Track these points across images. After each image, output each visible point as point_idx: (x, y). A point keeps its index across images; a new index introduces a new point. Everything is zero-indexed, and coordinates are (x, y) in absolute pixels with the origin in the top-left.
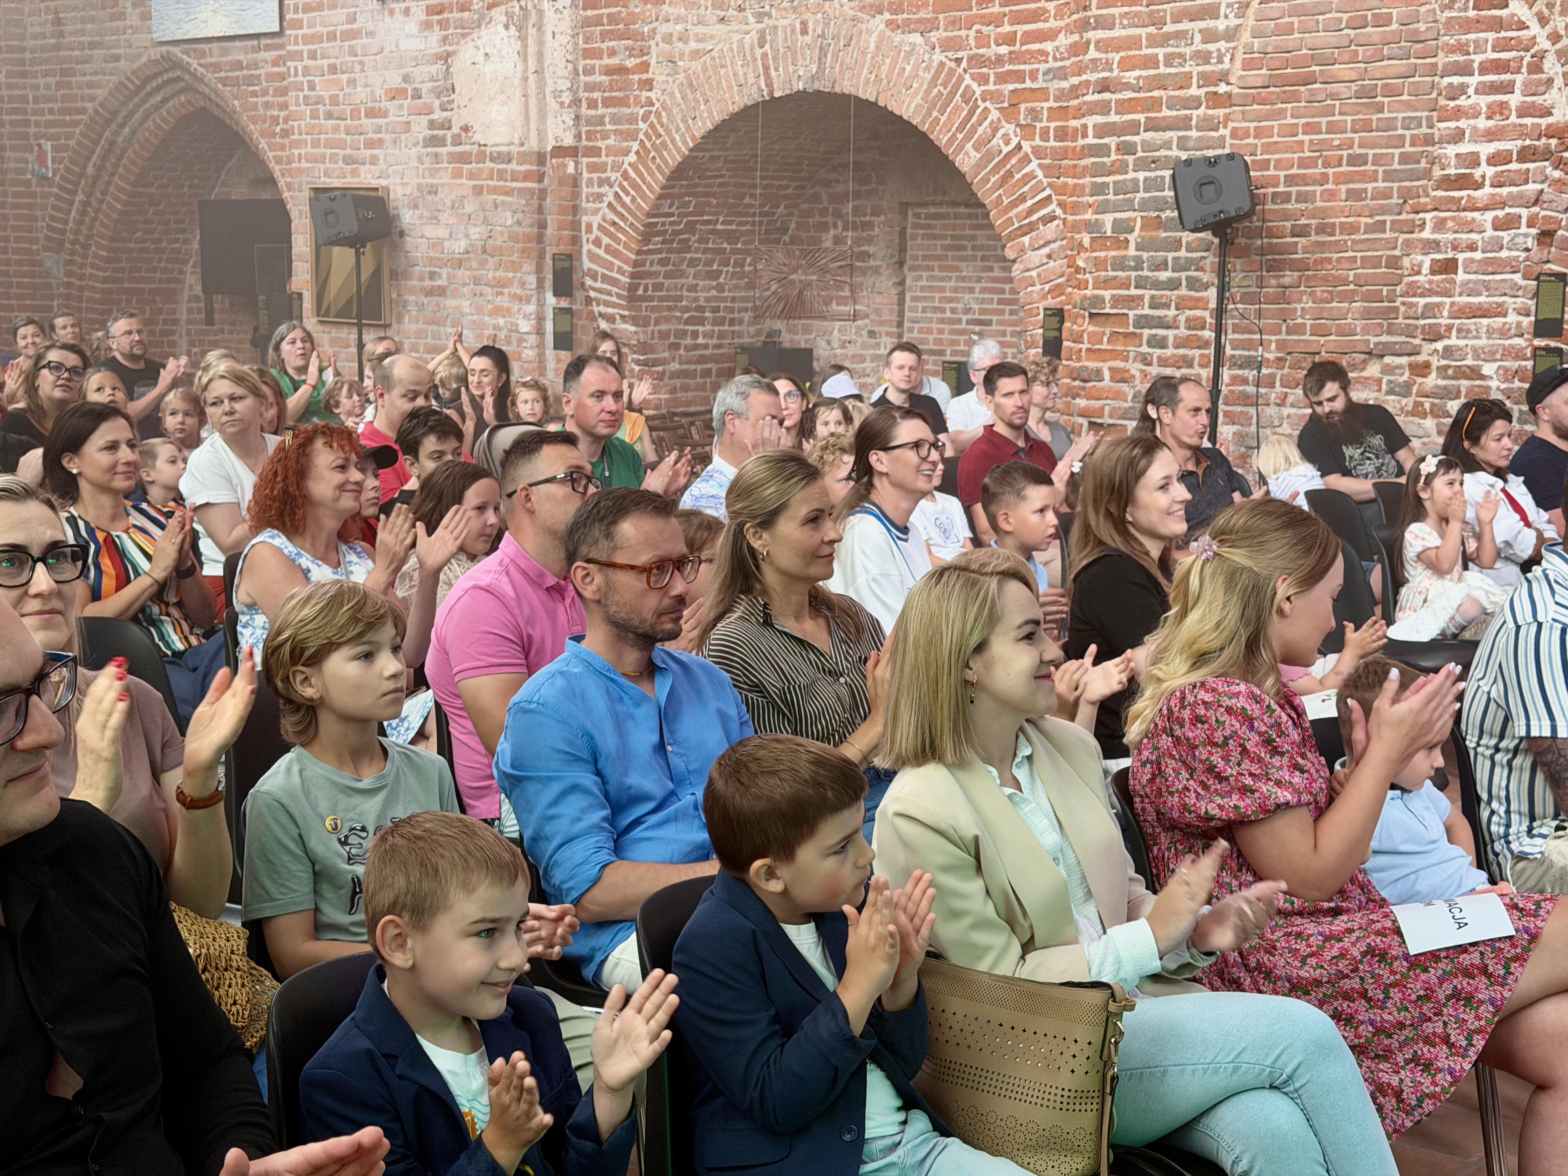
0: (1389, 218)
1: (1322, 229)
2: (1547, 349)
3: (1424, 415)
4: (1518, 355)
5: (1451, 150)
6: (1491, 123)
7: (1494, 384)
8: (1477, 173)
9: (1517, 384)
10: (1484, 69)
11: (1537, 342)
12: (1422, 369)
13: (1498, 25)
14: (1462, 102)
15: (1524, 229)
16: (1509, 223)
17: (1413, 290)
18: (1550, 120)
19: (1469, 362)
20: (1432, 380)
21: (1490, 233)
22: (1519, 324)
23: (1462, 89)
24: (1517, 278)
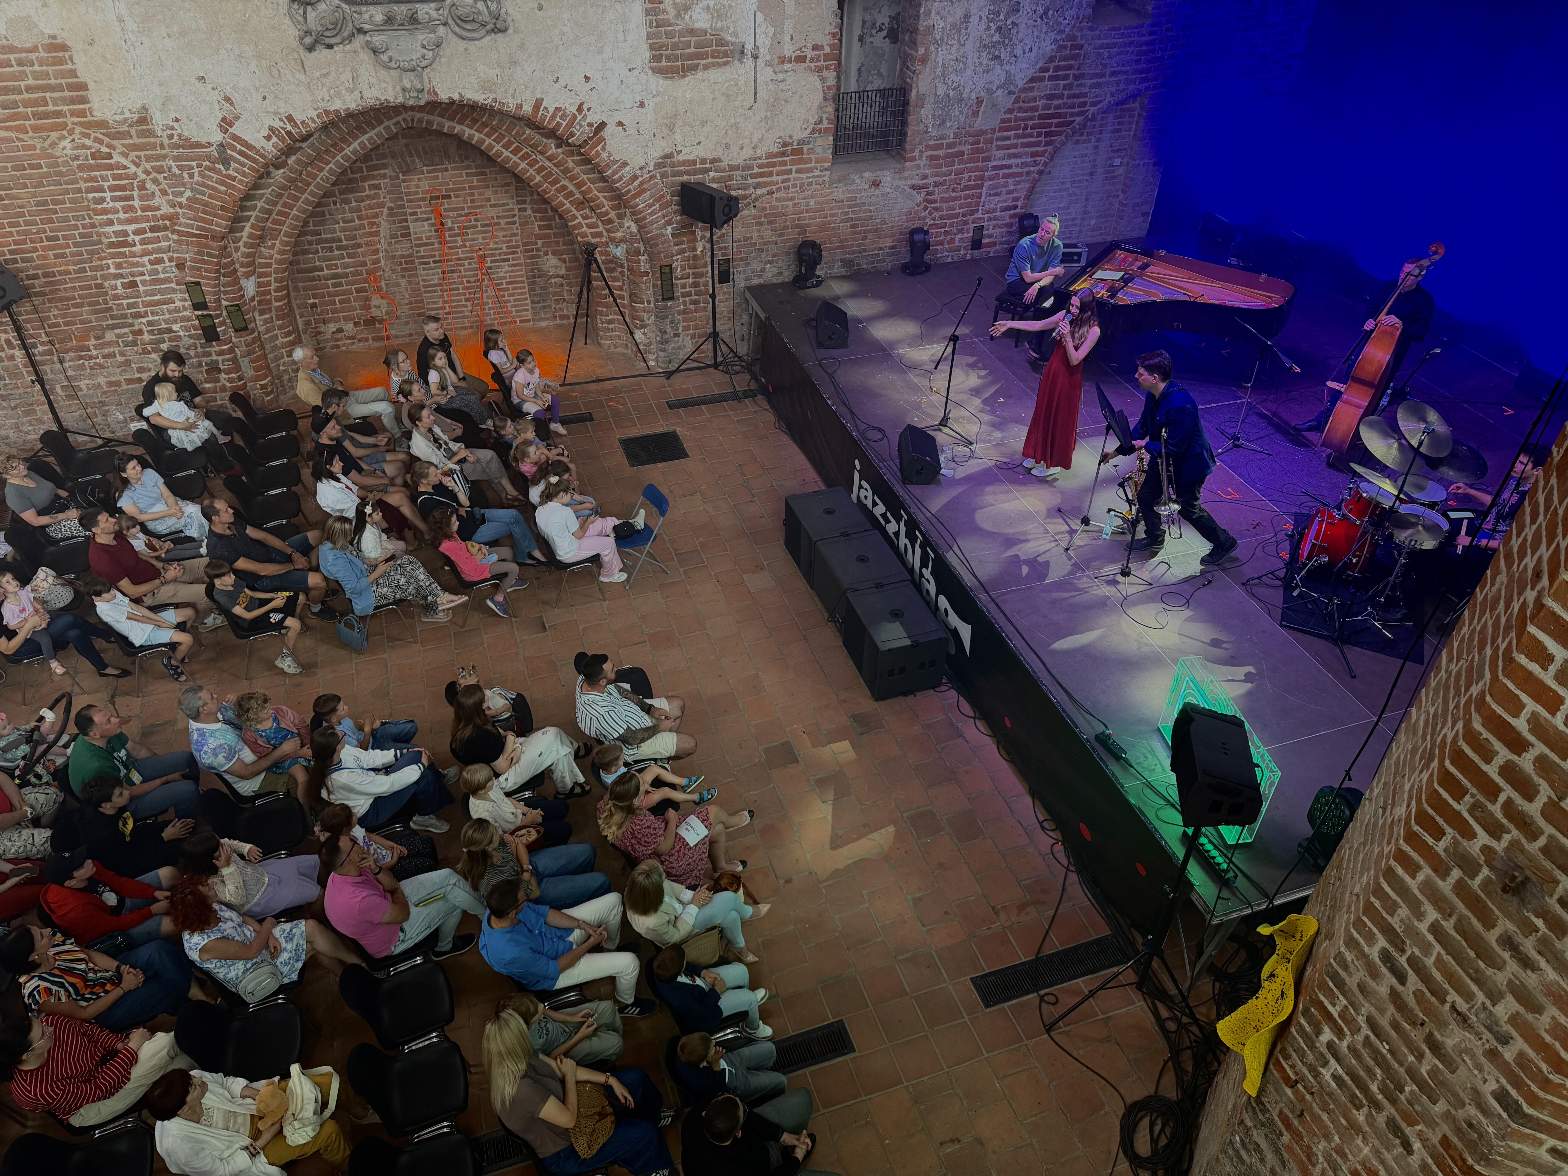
0: (87, 265)
1: (46, 275)
2: (203, 315)
3: (150, 353)
4: (189, 319)
5: (109, 229)
6: (127, 215)
7: (181, 333)
8: (130, 239)
9: (193, 332)
10: (112, 189)
11: (196, 313)
12: (140, 333)
13: (110, 167)
14: (104, 205)
15: (168, 264)
16: (160, 261)
17: (116, 297)
18: (161, 212)
19: (164, 326)
20: (146, 337)
21: (149, 267)
22: (184, 306)
23: (102, 200)
24: (173, 285)
